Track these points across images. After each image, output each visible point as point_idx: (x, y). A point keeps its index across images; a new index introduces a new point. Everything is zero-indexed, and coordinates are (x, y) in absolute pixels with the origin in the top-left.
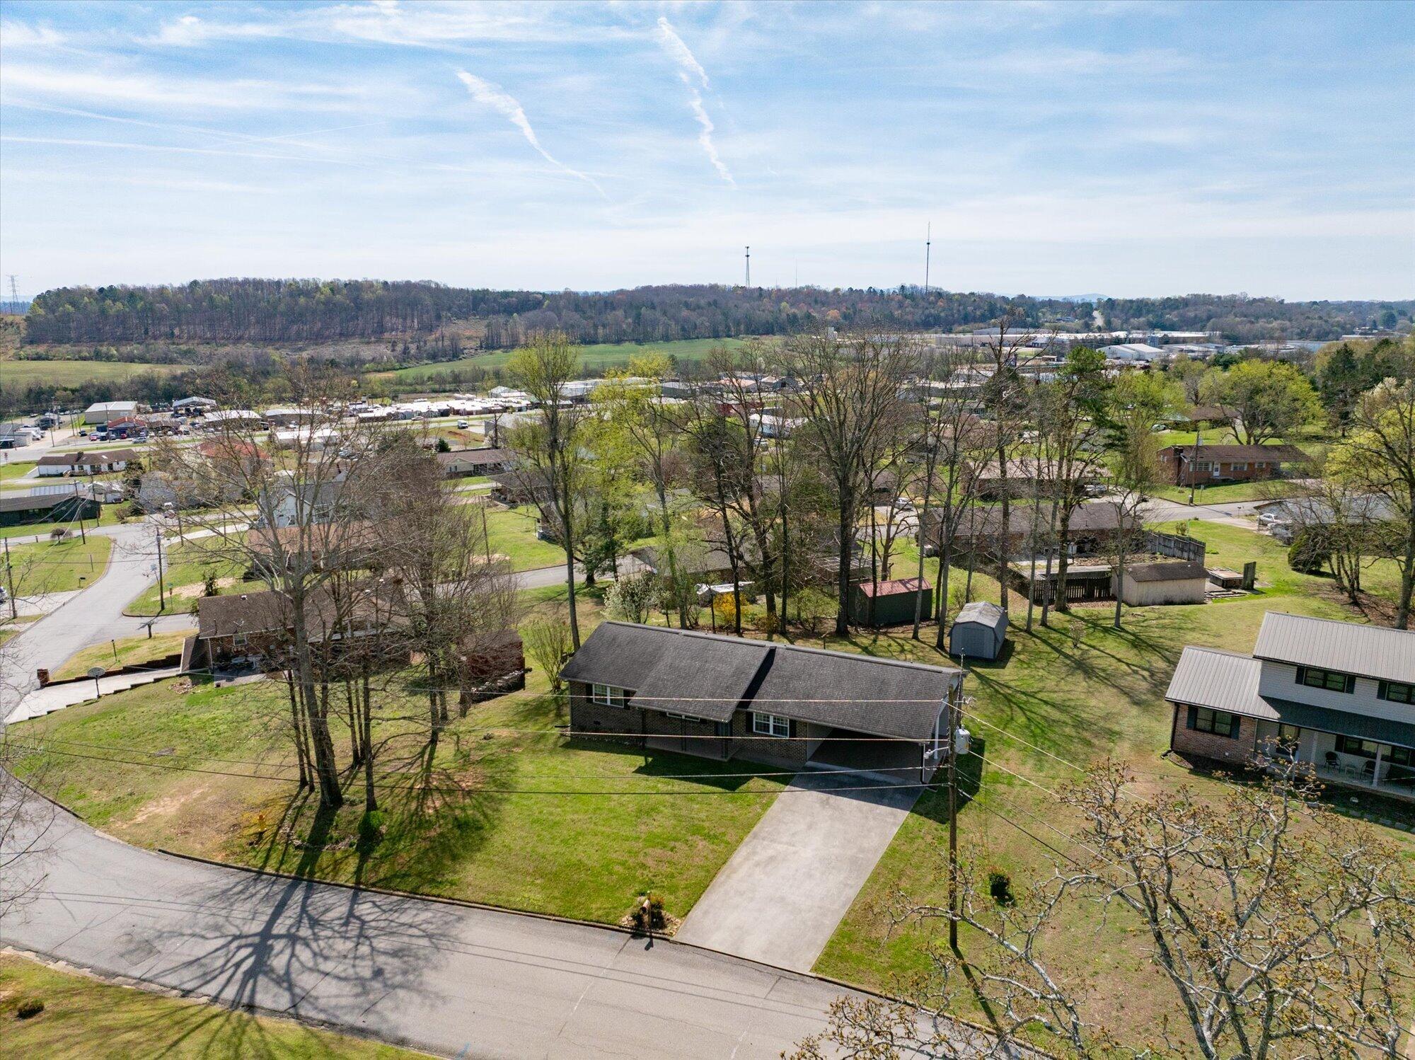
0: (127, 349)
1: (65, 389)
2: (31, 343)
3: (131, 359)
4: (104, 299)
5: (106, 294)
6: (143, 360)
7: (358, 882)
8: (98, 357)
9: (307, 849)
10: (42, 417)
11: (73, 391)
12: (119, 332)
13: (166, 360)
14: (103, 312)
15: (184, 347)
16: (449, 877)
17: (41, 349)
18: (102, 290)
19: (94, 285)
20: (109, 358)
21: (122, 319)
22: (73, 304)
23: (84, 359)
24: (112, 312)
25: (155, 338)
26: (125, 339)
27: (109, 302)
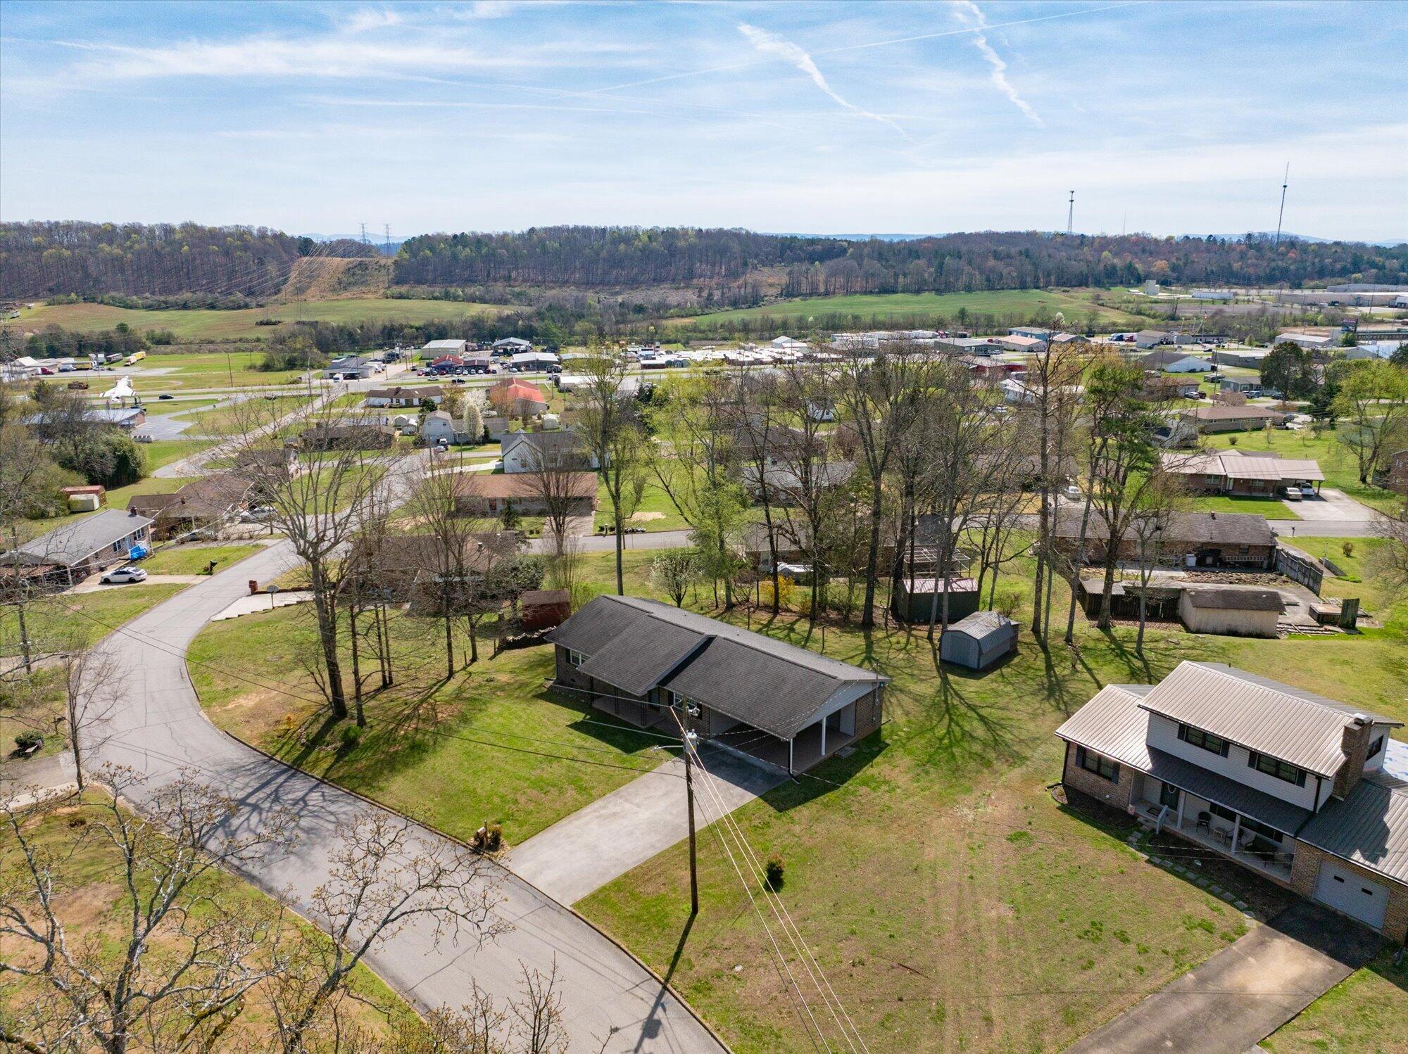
0: (471, 290)
1: (412, 327)
2: (397, 283)
3: (473, 299)
4: (456, 246)
5: (459, 240)
6: (483, 300)
7: (324, 777)
8: (447, 297)
9: (307, 747)
10: (390, 351)
11: (417, 329)
12: (467, 274)
13: (502, 301)
14: (454, 257)
15: (517, 289)
16: (381, 785)
17: (404, 289)
18: (455, 236)
19: (450, 232)
20: (455, 298)
21: (469, 264)
22: (431, 249)
23: (436, 298)
24: (462, 256)
25: (495, 280)
26: (471, 281)
27: (460, 247)
